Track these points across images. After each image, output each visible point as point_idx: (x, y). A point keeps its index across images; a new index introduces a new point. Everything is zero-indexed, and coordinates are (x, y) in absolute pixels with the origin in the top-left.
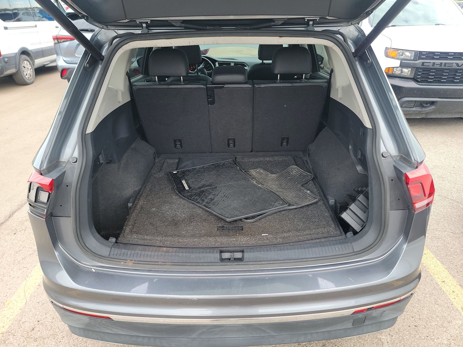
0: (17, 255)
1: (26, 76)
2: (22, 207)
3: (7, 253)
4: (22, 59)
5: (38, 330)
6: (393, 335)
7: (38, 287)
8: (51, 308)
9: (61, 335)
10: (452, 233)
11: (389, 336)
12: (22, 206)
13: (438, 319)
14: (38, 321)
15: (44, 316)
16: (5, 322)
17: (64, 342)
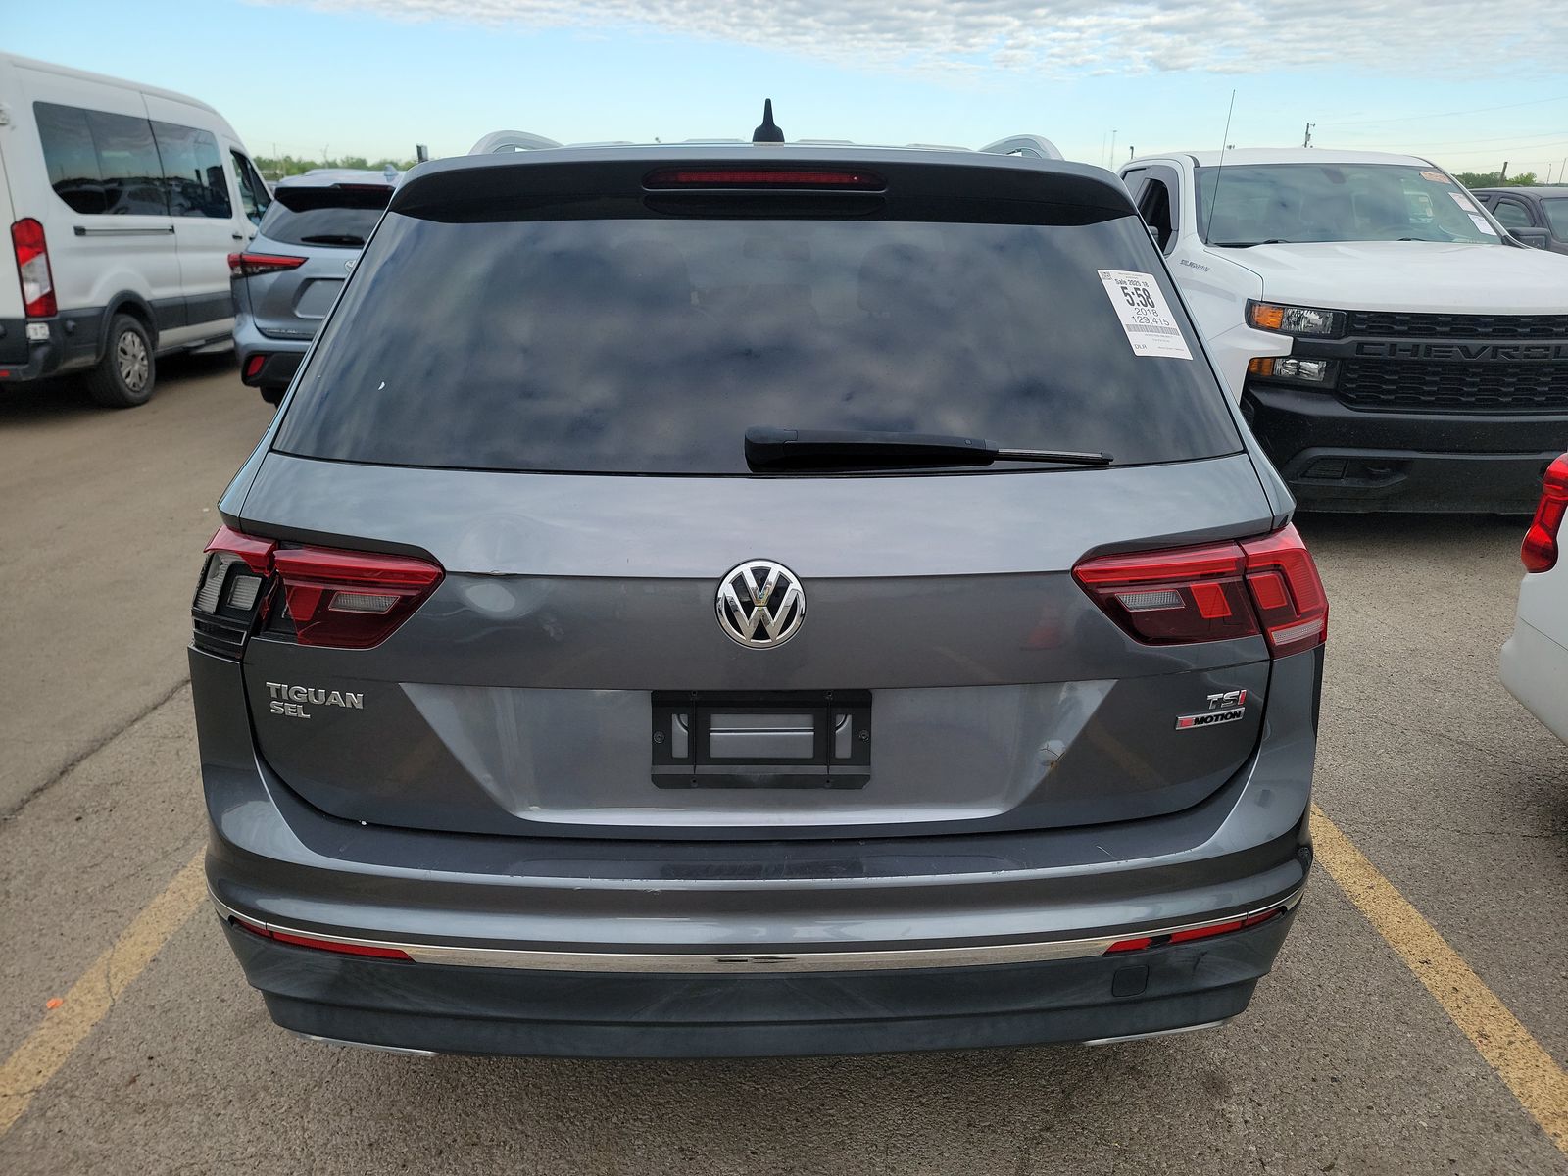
0: (86, 876)
1: (128, 381)
2: (103, 748)
3: (54, 872)
4: (118, 325)
5: (148, 1081)
6: (1262, 1101)
7: (152, 965)
8: (191, 1022)
9: (221, 1096)
10: (1459, 832)
11: (1249, 1107)
12: (102, 745)
13: (1404, 1063)
14: (151, 1058)
15: (170, 1045)
16: (45, 1059)
17: (232, 1115)
